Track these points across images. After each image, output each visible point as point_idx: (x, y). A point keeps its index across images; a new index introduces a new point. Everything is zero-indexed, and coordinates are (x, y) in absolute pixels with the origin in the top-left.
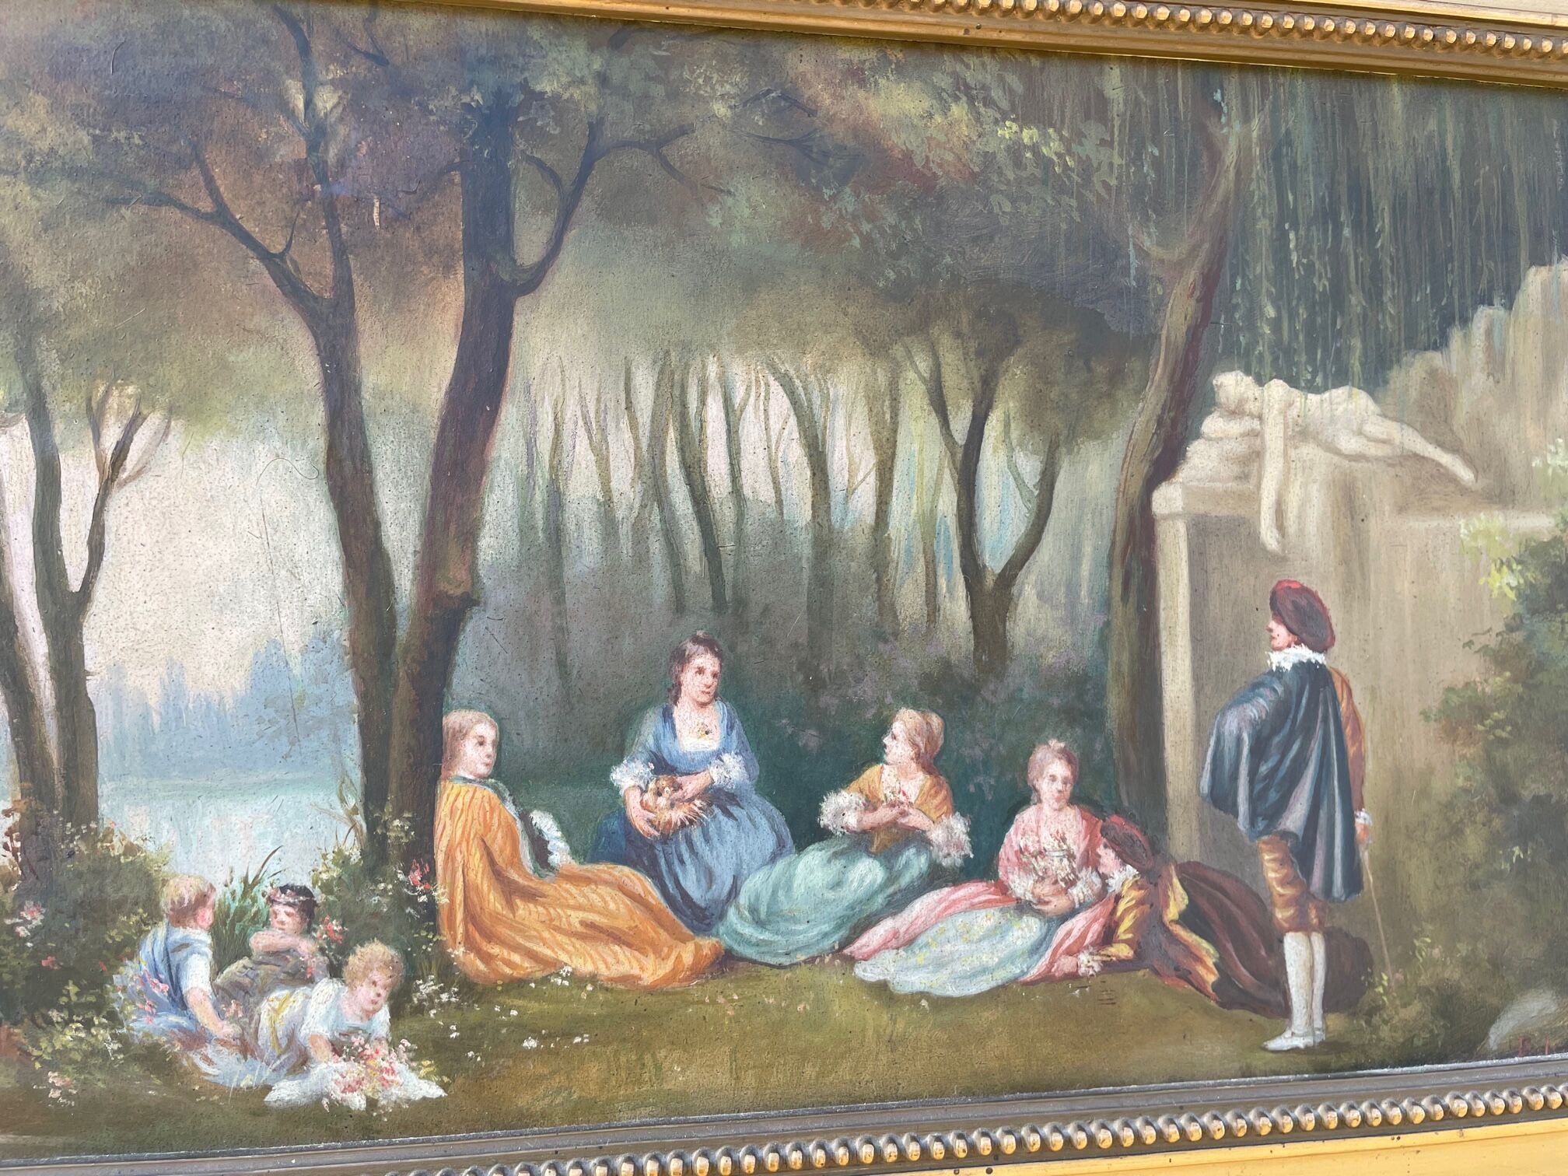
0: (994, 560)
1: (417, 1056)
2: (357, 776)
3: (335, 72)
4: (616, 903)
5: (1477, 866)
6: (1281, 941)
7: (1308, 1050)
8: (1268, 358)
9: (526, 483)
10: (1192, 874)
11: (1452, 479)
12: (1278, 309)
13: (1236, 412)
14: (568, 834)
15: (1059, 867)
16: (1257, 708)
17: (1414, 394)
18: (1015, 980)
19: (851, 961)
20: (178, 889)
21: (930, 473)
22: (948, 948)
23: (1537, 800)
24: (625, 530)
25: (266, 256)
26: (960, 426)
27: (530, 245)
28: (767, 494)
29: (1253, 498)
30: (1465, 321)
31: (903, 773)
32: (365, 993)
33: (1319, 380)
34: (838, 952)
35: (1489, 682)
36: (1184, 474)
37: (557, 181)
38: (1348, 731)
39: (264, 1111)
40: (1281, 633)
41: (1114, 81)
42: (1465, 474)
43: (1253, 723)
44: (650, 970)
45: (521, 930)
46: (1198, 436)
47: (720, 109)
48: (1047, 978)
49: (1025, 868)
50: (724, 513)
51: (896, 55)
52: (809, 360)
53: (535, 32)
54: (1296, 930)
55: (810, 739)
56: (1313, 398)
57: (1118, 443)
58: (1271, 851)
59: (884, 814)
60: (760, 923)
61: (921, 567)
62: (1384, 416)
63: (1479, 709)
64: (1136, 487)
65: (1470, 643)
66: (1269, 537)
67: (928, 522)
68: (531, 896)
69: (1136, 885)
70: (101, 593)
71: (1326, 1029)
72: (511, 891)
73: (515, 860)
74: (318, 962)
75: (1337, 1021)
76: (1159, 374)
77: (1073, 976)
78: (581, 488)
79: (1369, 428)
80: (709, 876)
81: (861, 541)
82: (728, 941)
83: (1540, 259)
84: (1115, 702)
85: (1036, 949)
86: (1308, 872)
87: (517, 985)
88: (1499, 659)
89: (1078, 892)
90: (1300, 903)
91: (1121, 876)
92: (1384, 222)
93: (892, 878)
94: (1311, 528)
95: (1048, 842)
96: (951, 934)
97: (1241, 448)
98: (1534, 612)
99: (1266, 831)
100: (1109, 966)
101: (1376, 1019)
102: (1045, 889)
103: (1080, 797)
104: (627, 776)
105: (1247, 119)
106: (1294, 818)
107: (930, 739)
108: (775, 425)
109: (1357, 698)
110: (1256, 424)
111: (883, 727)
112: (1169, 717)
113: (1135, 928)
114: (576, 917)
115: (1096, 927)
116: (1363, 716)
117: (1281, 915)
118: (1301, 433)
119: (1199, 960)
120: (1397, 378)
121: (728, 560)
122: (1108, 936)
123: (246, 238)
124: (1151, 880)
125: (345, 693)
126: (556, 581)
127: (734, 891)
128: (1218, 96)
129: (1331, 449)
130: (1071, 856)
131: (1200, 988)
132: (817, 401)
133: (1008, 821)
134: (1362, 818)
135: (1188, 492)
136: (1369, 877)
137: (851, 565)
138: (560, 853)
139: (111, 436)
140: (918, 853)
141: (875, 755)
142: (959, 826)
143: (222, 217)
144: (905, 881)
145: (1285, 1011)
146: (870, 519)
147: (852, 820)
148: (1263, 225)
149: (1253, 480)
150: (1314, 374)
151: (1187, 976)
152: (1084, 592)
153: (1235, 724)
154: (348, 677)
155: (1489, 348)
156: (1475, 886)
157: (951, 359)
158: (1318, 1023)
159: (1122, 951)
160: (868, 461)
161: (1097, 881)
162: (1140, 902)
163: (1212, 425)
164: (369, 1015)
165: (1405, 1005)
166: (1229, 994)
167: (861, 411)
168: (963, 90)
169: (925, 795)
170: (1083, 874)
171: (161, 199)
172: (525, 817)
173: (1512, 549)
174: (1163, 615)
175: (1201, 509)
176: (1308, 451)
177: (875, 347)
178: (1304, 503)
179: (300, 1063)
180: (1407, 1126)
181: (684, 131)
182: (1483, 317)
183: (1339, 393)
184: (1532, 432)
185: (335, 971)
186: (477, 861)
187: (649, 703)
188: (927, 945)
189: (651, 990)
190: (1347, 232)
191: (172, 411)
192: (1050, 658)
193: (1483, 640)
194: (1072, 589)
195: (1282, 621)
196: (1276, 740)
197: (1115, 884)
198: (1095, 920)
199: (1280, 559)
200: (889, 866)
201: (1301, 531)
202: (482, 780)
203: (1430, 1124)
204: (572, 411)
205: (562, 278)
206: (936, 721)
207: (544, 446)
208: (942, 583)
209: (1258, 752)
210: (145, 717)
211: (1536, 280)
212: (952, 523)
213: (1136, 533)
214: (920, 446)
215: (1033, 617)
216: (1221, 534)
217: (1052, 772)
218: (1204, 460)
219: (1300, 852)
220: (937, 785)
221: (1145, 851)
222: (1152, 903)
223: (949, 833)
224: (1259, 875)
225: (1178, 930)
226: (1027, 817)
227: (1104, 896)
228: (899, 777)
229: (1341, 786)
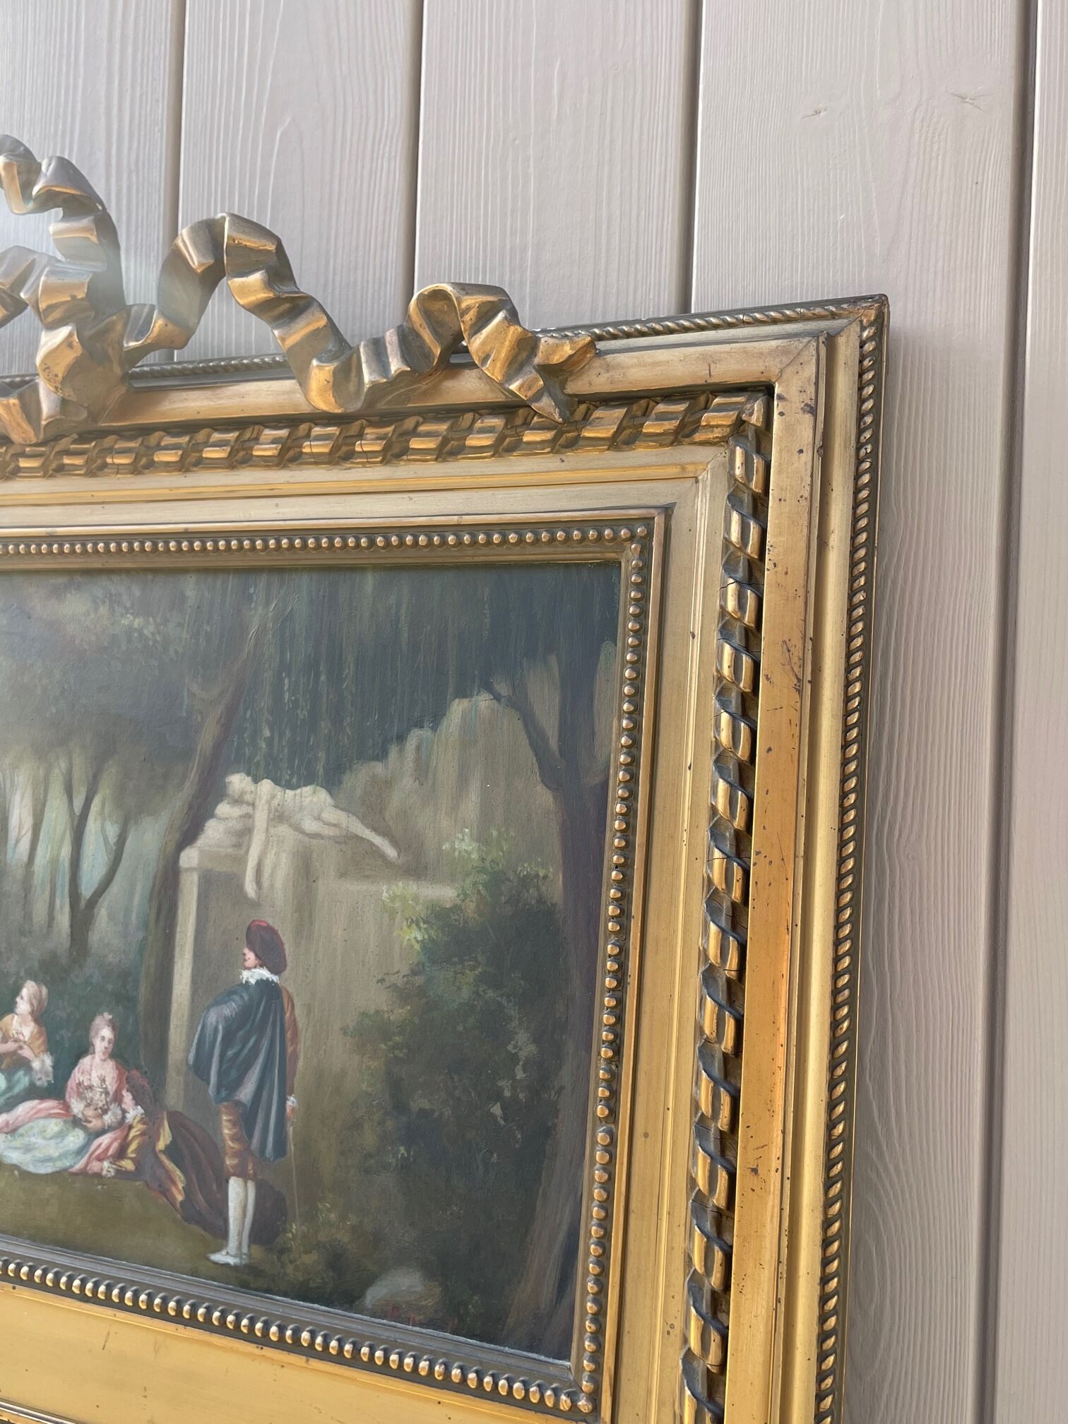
0: (87, 890)
5: (370, 1156)
6: (227, 1182)
7: (235, 1268)
8: (263, 764)
10: (177, 1124)
11: (382, 856)
12: (272, 730)
13: (238, 801)
15: (99, 1098)
16: (229, 1010)
17: (359, 792)
18: (65, 1170)
21: (59, 832)
22: (33, 1139)
23: (423, 1113)
26: (78, 803)
29: (242, 861)
30: (401, 738)
31: (23, 1023)
33: (294, 780)
35: (394, 1012)
36: (201, 841)
38: (289, 1035)
40: (251, 957)
42: (391, 852)
43: (226, 1019)
48: (83, 1173)
49: (81, 1096)
54: (238, 1176)
56: (290, 793)
57: (164, 819)
58: (227, 1114)
59: (11, 1046)
61: (47, 893)
62: (336, 806)
63: (384, 1031)
64: (171, 847)
65: (382, 981)
66: (250, 888)
67: (54, 862)
69: (142, 1121)
71: (250, 1255)
76: (193, 775)
77: (98, 1175)
79: (325, 815)
81: (19, 873)
83: (462, 693)
84: (143, 993)
85: (80, 1152)
86: (250, 1136)
88: (403, 995)
89: (108, 1118)
91: (134, 1113)
92: (349, 670)
93: (10, 1088)
94: (279, 884)
95: (95, 1081)
96: (36, 1130)
97: (238, 826)
98: (433, 962)
99: (226, 1099)
100: (121, 1173)
101: (285, 1258)
102: (90, 1112)
103: (117, 1053)
105: (267, 604)
106: (246, 1093)
107: (40, 1002)
109: (297, 1012)
110: (250, 809)
111: (16, 991)
112: (174, 1007)
113: (136, 1151)
115: (115, 1145)
116: (300, 1025)
117: (229, 1162)
118: (279, 816)
119: (174, 1183)
120: (348, 780)
122: (121, 1153)
124: (150, 1119)
128: (252, 590)
129: (298, 828)
130: (107, 1093)
131: (173, 1204)
132: (8, 786)
133: (75, 1063)
134: (291, 1102)
135: (202, 852)
136: (291, 1147)
137: (13, 887)
140: (25, 1075)
142: (48, 1061)
144: (17, 1090)
145: (224, 1235)
146: (25, 859)
148: (268, 675)
149: (244, 849)
150: (292, 776)
151: (166, 1193)
152: (134, 916)
153: (216, 1017)
155: (417, 760)
156: (367, 1171)
157: (78, 761)
158: (245, 1250)
159: (128, 1165)
160: (28, 823)
161: (119, 1112)
162: (143, 1134)
163: (223, 809)
165: (306, 1252)
166: (190, 1214)
167: (29, 792)
168: (108, 597)
169: (32, 1036)
170: (112, 1106)
173: (420, 910)
174: (178, 936)
175: (211, 865)
176: (283, 830)
177: (41, 754)
178: (275, 867)
182: (416, 737)
183: (307, 790)
184: (445, 823)
188: (22, 1135)
190: (323, 678)
192: (110, 958)
193: (392, 979)
194: (127, 912)
195: (252, 949)
196: (241, 1033)
197: (130, 1118)
198: (115, 1139)
199: (256, 905)
200: (9, 1080)
201: (272, 886)
206: (45, 991)
208: (58, 902)
209: (228, 1040)
211: (458, 709)
212: (67, 864)
213: (168, 880)
214: (57, 816)
215: (103, 928)
216: (220, 884)
217: (103, 1034)
218: (213, 832)
219: (247, 1119)
220: (40, 1033)
221: (150, 1097)
222: (150, 1136)
223: (42, 1063)
224: (218, 1129)
225: (164, 1158)
226: (86, 1062)
227: (122, 1125)
228: (21, 1024)
229: (279, 1075)
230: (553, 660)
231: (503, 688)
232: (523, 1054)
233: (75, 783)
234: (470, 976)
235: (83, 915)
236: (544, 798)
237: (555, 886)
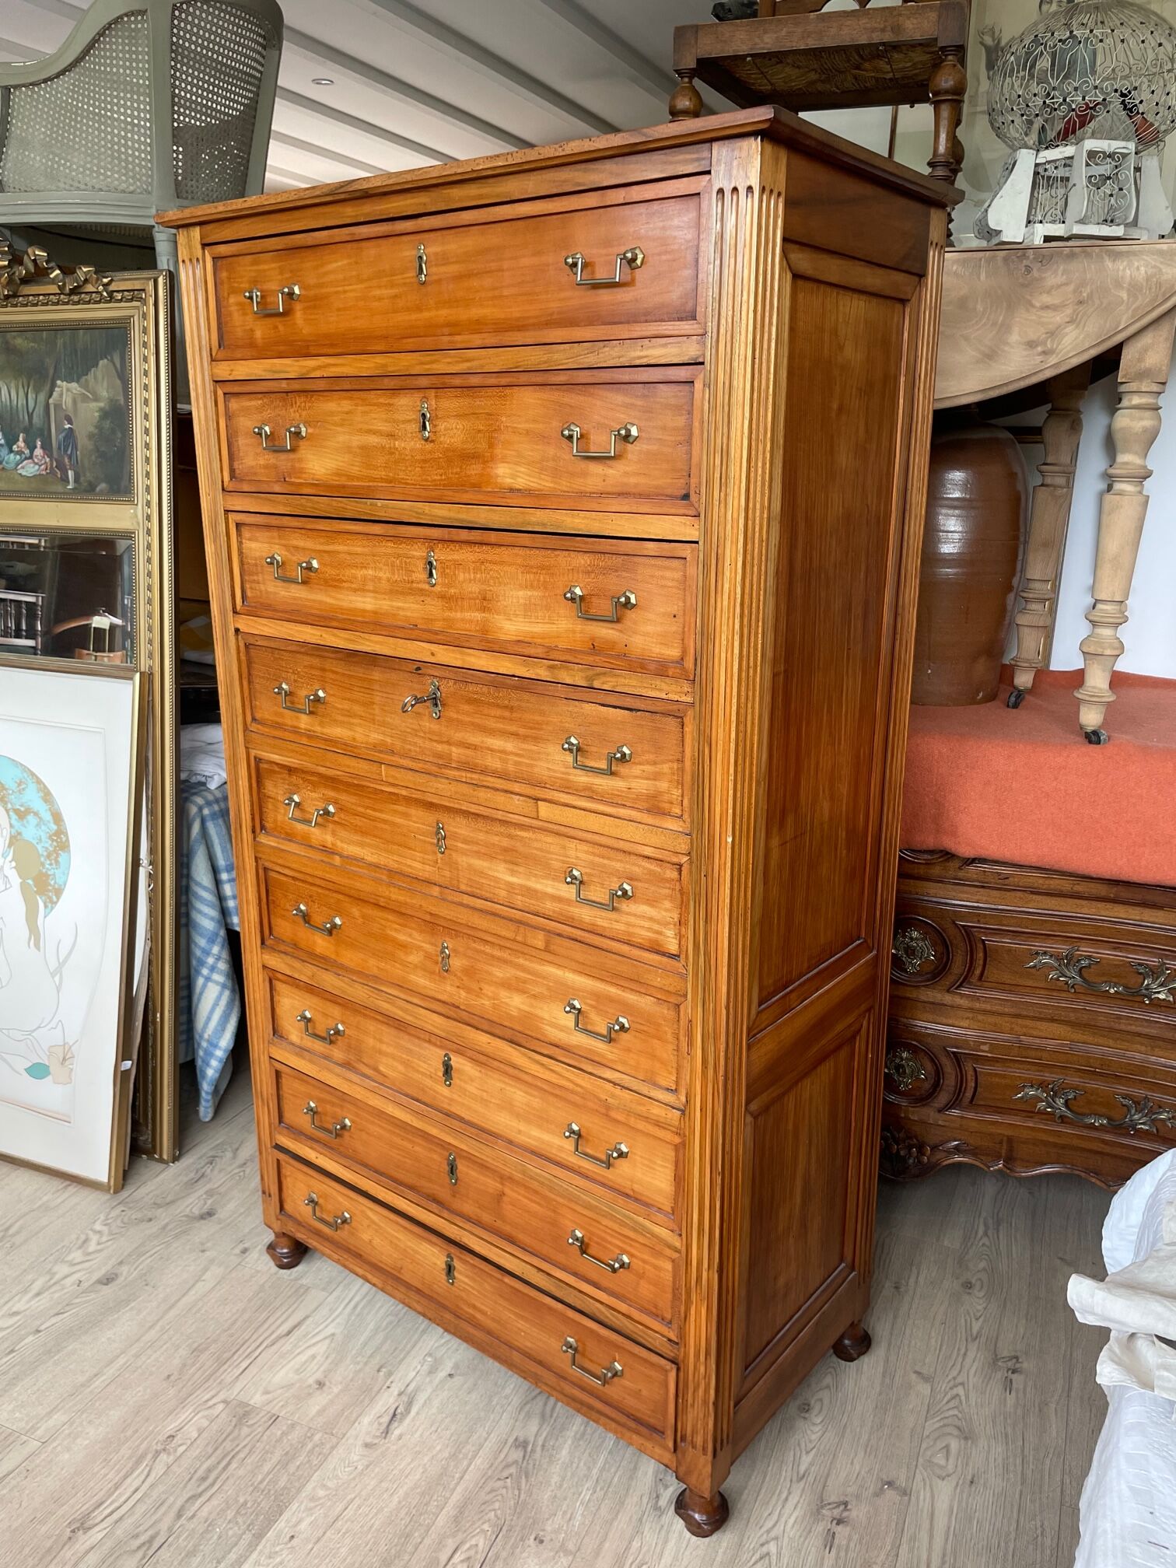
0: (30, 410)
5: (94, 461)
6: (68, 471)
7: (72, 489)
8: (63, 378)
10: (56, 461)
11: (89, 397)
12: (64, 370)
13: (59, 387)
15: (40, 458)
16: (63, 434)
17: (83, 383)
18: (36, 475)
19: (17, 470)
22: (28, 469)
23: (102, 451)
26: (26, 390)
29: (62, 401)
30: (90, 370)
33: (70, 381)
34: (15, 469)
35: (96, 431)
36: (53, 397)
38: (76, 438)
40: (66, 422)
41: (44, 334)
42: (91, 396)
43: (63, 437)
46: (54, 391)
48: (39, 474)
49: (36, 458)
51: (19, 333)
54: (70, 470)
56: (70, 384)
57: (44, 392)
58: (66, 457)
59: (20, 449)
61: (22, 412)
62: (79, 387)
63: (94, 435)
64: (47, 399)
66: (64, 407)
71: (74, 486)
76: (49, 381)
77: (42, 475)
79: (77, 389)
81: (16, 406)
83: (102, 358)
85: (38, 470)
86: (71, 461)
88: (96, 427)
89: (42, 462)
90: (70, 465)
91: (48, 460)
92: (78, 354)
94: (70, 405)
95: (39, 454)
97: (60, 393)
100: (47, 473)
102: (39, 461)
106: (69, 452)
107: (25, 438)
109: (77, 433)
110: (62, 389)
113: (49, 468)
116: (78, 436)
117: (68, 467)
118: (68, 390)
119: (58, 473)
120: (81, 380)
122: (46, 469)
124: (51, 461)
128: (57, 334)
129: (72, 392)
130: (41, 456)
131: (58, 478)
134: (78, 453)
135: (53, 400)
136: (79, 462)
144: (22, 458)
145: (69, 483)
148: (63, 357)
149: (62, 398)
151: (56, 476)
152: (41, 416)
153: (61, 437)
155: (94, 375)
157: (24, 379)
159: (48, 471)
160: (16, 396)
161: (45, 460)
162: (50, 464)
163: (56, 389)
166: (62, 479)
167: (15, 388)
169: (24, 446)
170: (43, 459)
173: (98, 409)
174: (51, 419)
175: (55, 402)
176: (69, 393)
178: (69, 402)
182: (93, 370)
183: (73, 383)
184: (101, 389)
188: (25, 468)
190: (73, 356)
192: (37, 426)
193: (94, 424)
196: (66, 440)
198: (45, 466)
200: (20, 457)
206: (25, 435)
208: (25, 414)
209: (64, 441)
211: (101, 362)
212: (25, 405)
214: (21, 394)
215: (35, 420)
216: (58, 406)
217: (39, 443)
218: (55, 395)
219: (70, 458)
221: (50, 456)
222: (52, 465)
223: (27, 452)
224: (65, 461)
225: (55, 468)
226: (36, 450)
227: (45, 463)
228: (21, 443)
229: (75, 447)
230: (117, 351)
231: (110, 357)
232: (119, 436)
233: (24, 385)
234: (107, 422)
235: (30, 416)
236: (118, 382)
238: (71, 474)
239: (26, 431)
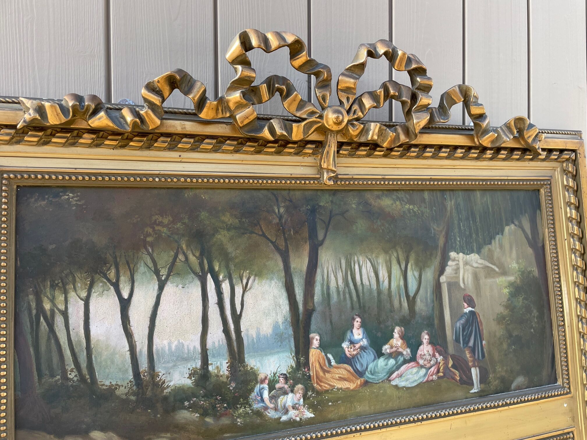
0: (412, 294)
1: (308, 408)
2: (294, 349)
3: (283, 204)
4: (344, 372)
5: (506, 351)
6: (471, 370)
7: (478, 392)
8: (459, 249)
9: (322, 285)
10: (453, 357)
11: (495, 270)
12: (460, 239)
13: (454, 260)
14: (334, 359)
15: (428, 357)
16: (462, 321)
17: (486, 254)
18: (421, 382)
19: (390, 381)
20: (261, 376)
21: (398, 277)
22: (408, 376)
23: (516, 336)
24: (341, 293)
25: (272, 242)
26: (403, 266)
27: (321, 237)
28: (368, 283)
29: (459, 277)
30: (494, 238)
31: (397, 340)
32: (298, 395)
33: (469, 252)
34: (387, 379)
35: (506, 312)
36: (445, 273)
37: (325, 223)
38: (480, 324)
39: (280, 423)
40: (466, 305)
41: (426, 195)
42: (497, 269)
43: (462, 324)
44: (352, 386)
45: (327, 379)
46: (447, 265)
47: (354, 206)
48: (427, 381)
49: (422, 358)
50: (360, 288)
51: (385, 192)
52: (374, 255)
53: (319, 193)
54: (473, 367)
55: (379, 334)
56: (468, 256)
57: (433, 268)
58: (467, 351)
59: (394, 349)
60: (372, 374)
61: (398, 296)
62: (481, 259)
63: (503, 318)
64: (437, 276)
65: (501, 304)
66: (462, 285)
67: (398, 287)
68: (328, 372)
69: (443, 360)
70: (243, 315)
71: (481, 388)
72: (325, 371)
73: (325, 365)
74: (289, 390)
75: (483, 386)
76: (439, 254)
77: (432, 380)
78: (333, 284)
79: (478, 261)
80: (362, 365)
81: (386, 292)
82: (366, 379)
83: (507, 225)
84: (436, 322)
85: (425, 375)
86: (475, 355)
87: (327, 391)
88: (507, 307)
89: (432, 362)
90: (474, 361)
91: (440, 358)
92: (478, 219)
93: (396, 363)
94: (470, 283)
95: (426, 352)
96: (409, 373)
97: (455, 267)
98: (512, 297)
99: (466, 347)
100: (439, 378)
101: (490, 385)
103: (431, 342)
104: (345, 345)
105: (451, 201)
106: (471, 343)
107: (402, 333)
108: (368, 269)
109: (481, 317)
110: (458, 262)
111: (393, 331)
112: (446, 324)
113: (443, 369)
114: (337, 376)
115: (436, 370)
116: (482, 321)
117: (470, 364)
118: (466, 263)
119: (456, 375)
120: (483, 251)
121: (361, 297)
122: (438, 371)
123: (268, 239)
124: (445, 359)
125: (291, 331)
126: (329, 304)
127: (367, 368)
128: (445, 196)
129: (472, 266)
130: (430, 355)
131: (456, 380)
132: (376, 264)
133: (418, 349)
134: (484, 342)
135: (447, 277)
136: (486, 355)
137: (384, 297)
138: (333, 363)
139: (245, 281)
140: (401, 357)
141: (392, 337)
142: (409, 350)
143: (264, 235)
144: (399, 363)
145: (472, 384)
146: (387, 287)
147: (388, 351)
148: (456, 222)
149: (458, 274)
150: (468, 251)
151: (454, 379)
152: (429, 299)
153: (459, 324)
154: (291, 328)
155: (499, 243)
156: (506, 355)
157: (400, 253)
158: (479, 386)
159: (441, 374)
160: (386, 275)
161: (435, 360)
162: (444, 364)
163: (450, 263)
164: (299, 400)
165: (495, 381)
166: (462, 382)
167: (384, 265)
168: (398, 199)
169: (402, 344)
170: (432, 359)
171: (252, 232)
172: (326, 355)
173: (506, 284)
174: (444, 303)
175: (449, 280)
176: (468, 267)
177: (386, 252)
178: (468, 278)
179: (286, 412)
180: (499, 406)
181: (347, 211)
182: (498, 237)
183: (472, 255)
184: (509, 260)
185: (292, 391)
186: (318, 365)
187: (348, 330)
188: (404, 376)
189: (352, 390)
190: (471, 222)
191: (256, 275)
192: (423, 314)
193: (503, 304)
194: (426, 299)
195: (466, 302)
196: (467, 327)
197: (439, 360)
198: (435, 368)
199: (464, 290)
200: (396, 360)
201: (468, 283)
202: (317, 348)
203: (503, 406)
204: (330, 269)
205: (327, 243)
206: (403, 328)
207: (325, 277)
208: (402, 299)
209: (463, 330)
210: (253, 340)
211: (507, 229)
212: (403, 287)
213: (438, 287)
214: (396, 271)
215: (420, 305)
216: (453, 285)
217: (425, 338)
218: (449, 270)
219: (473, 351)
220: (404, 342)
221: (444, 353)
222: (446, 364)
223: (407, 352)
224: (466, 356)
225: (451, 369)
226: (421, 347)
227: (437, 363)
228: (397, 341)
229: (479, 336)
230: (527, 215)
231: (517, 223)
232: (536, 315)
233: (401, 260)
234: (521, 298)
235: (412, 302)
236: (530, 251)
237: (536, 272)
238: (475, 372)
239: (404, 322)
